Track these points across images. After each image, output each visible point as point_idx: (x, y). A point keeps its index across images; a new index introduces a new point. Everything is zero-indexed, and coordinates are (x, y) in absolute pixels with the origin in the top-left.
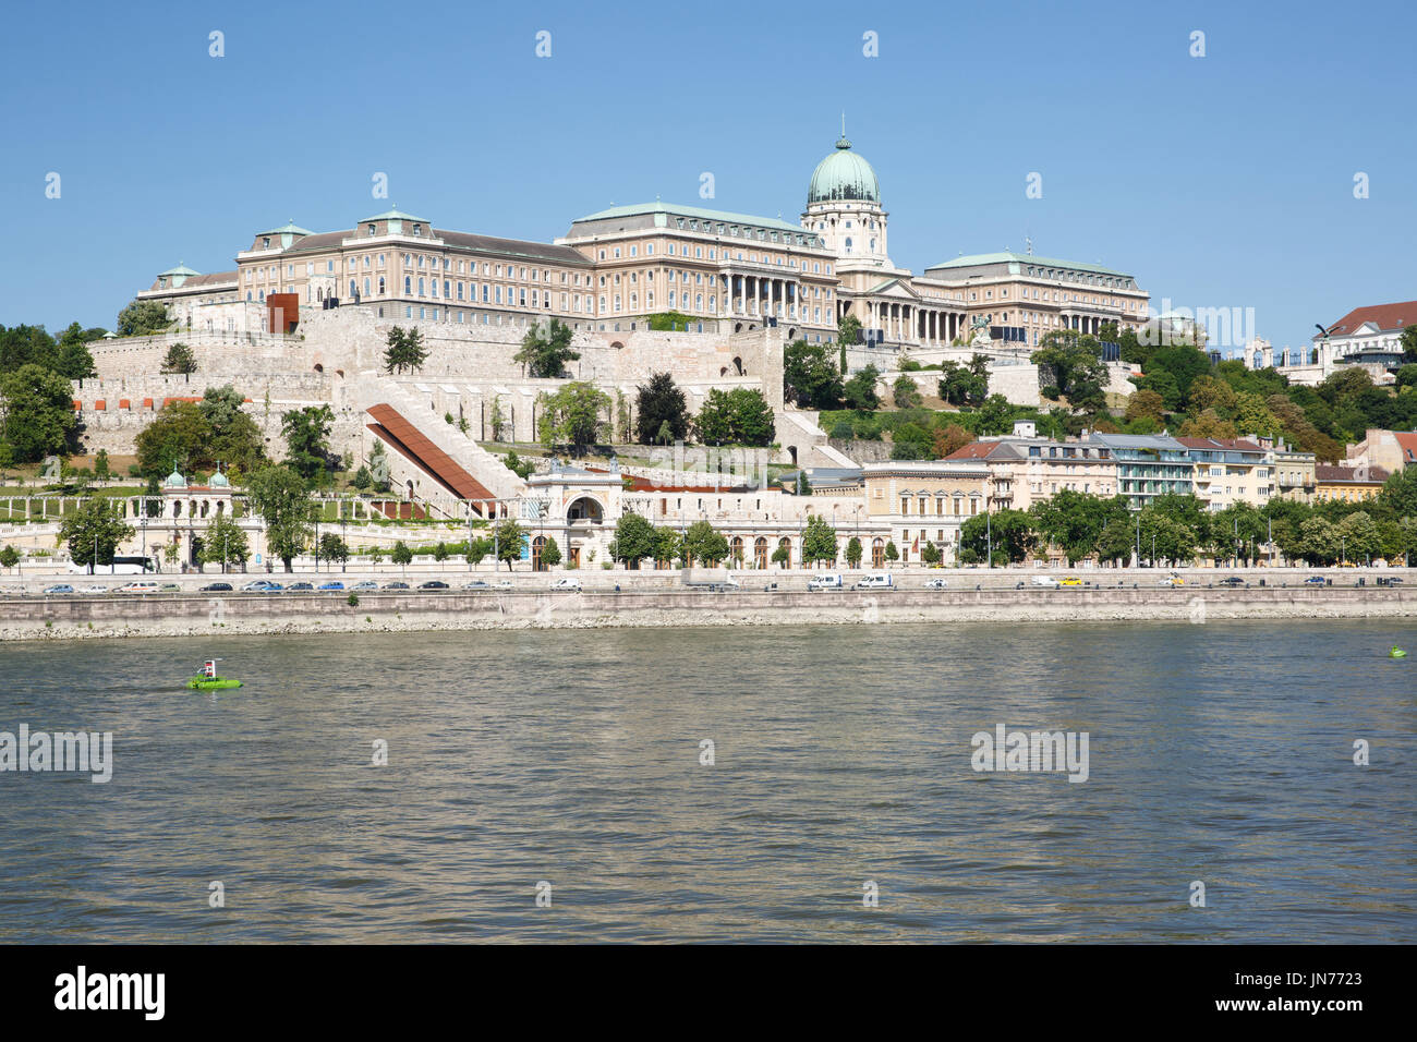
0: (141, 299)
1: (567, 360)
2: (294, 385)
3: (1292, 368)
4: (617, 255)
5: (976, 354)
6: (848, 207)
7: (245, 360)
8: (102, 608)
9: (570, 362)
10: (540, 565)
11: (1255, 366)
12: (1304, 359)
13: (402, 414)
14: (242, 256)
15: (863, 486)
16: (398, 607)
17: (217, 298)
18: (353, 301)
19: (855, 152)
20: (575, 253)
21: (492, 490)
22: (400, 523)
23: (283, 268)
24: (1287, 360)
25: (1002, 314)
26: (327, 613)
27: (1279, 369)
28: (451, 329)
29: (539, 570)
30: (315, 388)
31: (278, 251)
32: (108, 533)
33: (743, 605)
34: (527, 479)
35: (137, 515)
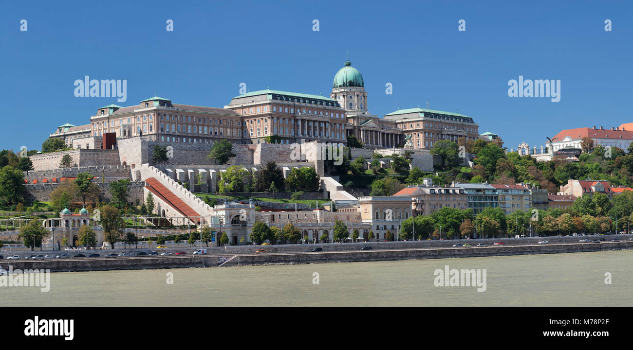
0: (51, 137)
1: (230, 157)
2: (114, 171)
3: (537, 155)
4: (251, 112)
5: (406, 150)
6: (350, 90)
7: (94, 161)
8: (37, 265)
9: (232, 157)
10: (219, 244)
11: (522, 154)
12: (542, 151)
13: (160, 181)
14: (92, 118)
15: (359, 207)
16: (160, 263)
17: (82, 136)
18: (139, 135)
19: (353, 67)
20: (233, 112)
21: (199, 213)
22: (159, 228)
23: (110, 122)
24: (535, 152)
25: (417, 134)
26: (130, 266)
27: (532, 156)
28: (180, 145)
29: (219, 246)
30: (123, 171)
31: (107, 115)
32: (39, 233)
33: (308, 259)
34: (214, 207)
35: (50, 226)
